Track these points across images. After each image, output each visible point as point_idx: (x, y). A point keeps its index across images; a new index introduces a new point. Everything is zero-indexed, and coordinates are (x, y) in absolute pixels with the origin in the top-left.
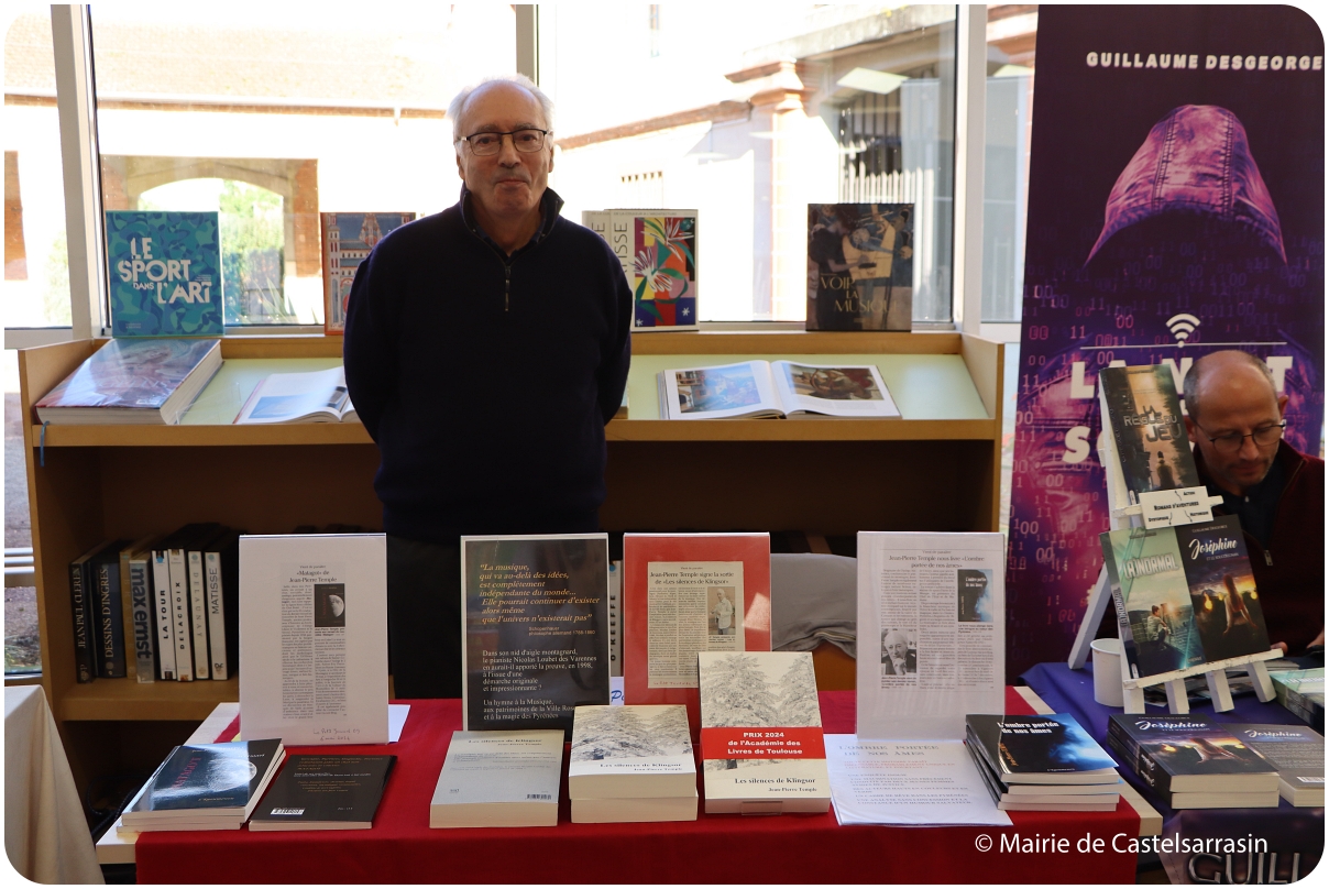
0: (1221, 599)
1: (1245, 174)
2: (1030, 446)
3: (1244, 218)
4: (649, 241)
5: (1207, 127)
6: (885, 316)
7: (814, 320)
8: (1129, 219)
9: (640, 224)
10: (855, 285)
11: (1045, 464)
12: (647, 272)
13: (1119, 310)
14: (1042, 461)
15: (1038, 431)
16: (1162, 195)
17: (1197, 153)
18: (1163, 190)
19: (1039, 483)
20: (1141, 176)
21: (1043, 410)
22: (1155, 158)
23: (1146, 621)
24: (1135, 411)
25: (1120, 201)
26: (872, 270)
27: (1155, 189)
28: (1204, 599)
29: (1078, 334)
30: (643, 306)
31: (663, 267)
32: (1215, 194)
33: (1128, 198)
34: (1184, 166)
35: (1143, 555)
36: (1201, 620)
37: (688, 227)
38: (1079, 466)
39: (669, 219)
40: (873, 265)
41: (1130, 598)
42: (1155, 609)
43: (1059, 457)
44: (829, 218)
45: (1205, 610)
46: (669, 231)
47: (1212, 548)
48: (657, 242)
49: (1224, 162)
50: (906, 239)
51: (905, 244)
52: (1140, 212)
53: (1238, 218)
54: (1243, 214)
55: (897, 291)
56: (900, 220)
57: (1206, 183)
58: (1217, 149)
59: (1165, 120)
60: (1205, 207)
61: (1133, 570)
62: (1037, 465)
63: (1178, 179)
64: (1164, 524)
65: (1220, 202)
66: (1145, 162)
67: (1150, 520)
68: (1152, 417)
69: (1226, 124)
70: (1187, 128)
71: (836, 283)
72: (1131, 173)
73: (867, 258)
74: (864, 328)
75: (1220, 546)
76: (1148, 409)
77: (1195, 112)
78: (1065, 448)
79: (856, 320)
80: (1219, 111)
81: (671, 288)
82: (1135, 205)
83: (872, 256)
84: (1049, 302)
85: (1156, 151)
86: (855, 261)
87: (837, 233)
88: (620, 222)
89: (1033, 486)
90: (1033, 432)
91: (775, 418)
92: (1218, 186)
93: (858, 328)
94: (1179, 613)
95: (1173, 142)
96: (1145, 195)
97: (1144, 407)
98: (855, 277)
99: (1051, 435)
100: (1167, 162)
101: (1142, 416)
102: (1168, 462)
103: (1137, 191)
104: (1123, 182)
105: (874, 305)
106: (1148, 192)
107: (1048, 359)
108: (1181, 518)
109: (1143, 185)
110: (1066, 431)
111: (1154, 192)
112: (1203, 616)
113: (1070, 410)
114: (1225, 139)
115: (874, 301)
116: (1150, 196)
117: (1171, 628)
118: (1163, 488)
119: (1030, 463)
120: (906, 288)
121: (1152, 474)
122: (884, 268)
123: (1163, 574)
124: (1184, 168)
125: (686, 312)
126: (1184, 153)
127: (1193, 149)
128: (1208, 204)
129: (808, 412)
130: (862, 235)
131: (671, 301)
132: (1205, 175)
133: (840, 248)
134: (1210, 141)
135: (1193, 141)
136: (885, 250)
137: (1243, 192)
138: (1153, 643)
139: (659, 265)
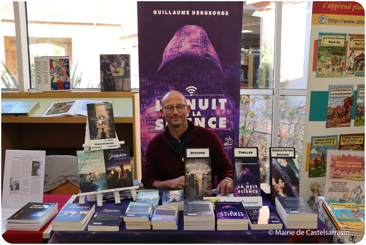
0: (117, 171)
1: (207, 45)
2: (145, 125)
3: (208, 58)
4: (54, 66)
5: (194, 32)
6: (123, 87)
7: (103, 88)
8: (171, 59)
9: (51, 61)
10: (113, 78)
11: (149, 130)
12: (54, 74)
13: (170, 85)
14: (149, 129)
15: (146, 120)
16: (181, 52)
17: (192, 39)
18: (181, 50)
19: (148, 136)
20: (173, 46)
21: (147, 114)
22: (178, 41)
23: (86, 177)
24: (96, 116)
25: (167, 53)
26: (118, 73)
27: (178, 50)
28: (112, 171)
29: (157, 92)
30: (53, 84)
31: (59, 73)
32: (198, 51)
33: (170, 52)
34: (188, 43)
35: (89, 158)
36: (109, 177)
37: (67, 61)
38: (161, 131)
39: (61, 59)
40: (119, 72)
41: (81, 170)
42: (90, 174)
43: (154, 128)
44: (106, 59)
45: (111, 174)
46: (61, 63)
47: (117, 156)
48: (57, 66)
49: (201, 42)
50: (127, 64)
51: (127, 66)
52: (175, 57)
53: (206, 58)
54: (208, 57)
55: (125, 79)
56: (125, 59)
57: (195, 48)
58: (198, 38)
59: (180, 29)
60: (196, 55)
61: (84, 162)
62: (147, 130)
63: (186, 46)
64: (99, 149)
65: (200, 53)
66: (175, 42)
67: (92, 148)
68: (102, 118)
69: (200, 30)
70: (187, 32)
71: (109, 77)
72: (170, 45)
73: (117, 70)
74: (117, 90)
75: (120, 155)
76: (101, 116)
77: (190, 27)
78: (156, 126)
79: (114, 88)
80: (198, 27)
81: (62, 79)
82: (172, 54)
83: (118, 70)
84: (146, 83)
85: (178, 39)
86: (113, 71)
87: (108, 63)
88: (45, 60)
89: (147, 137)
90: (145, 121)
91: (70, 116)
92: (199, 49)
93: (115, 90)
94: (100, 175)
95: (183, 36)
96: (175, 51)
97: (99, 115)
98: (114, 76)
99: (151, 122)
100: (182, 42)
101: (98, 117)
102: (105, 131)
103: (173, 50)
104: (168, 48)
105: (119, 84)
106: (176, 50)
107: (148, 99)
108: (106, 147)
109: (175, 49)
110: (155, 121)
111: (178, 51)
112: (110, 176)
113: (156, 114)
114: (200, 35)
115: (119, 82)
116: (177, 52)
117: (96, 179)
118: (102, 138)
119: (145, 130)
120: (128, 79)
121: (98, 134)
122: (121, 73)
123: (96, 164)
124: (187, 43)
125: (67, 86)
126: (187, 39)
127: (190, 38)
128: (197, 54)
129: (79, 115)
130: (115, 63)
131: (62, 83)
132: (195, 45)
133: (109, 67)
134: (195, 36)
135: (190, 36)
136: (122, 68)
137: (207, 50)
138: (88, 183)
139: (58, 72)
